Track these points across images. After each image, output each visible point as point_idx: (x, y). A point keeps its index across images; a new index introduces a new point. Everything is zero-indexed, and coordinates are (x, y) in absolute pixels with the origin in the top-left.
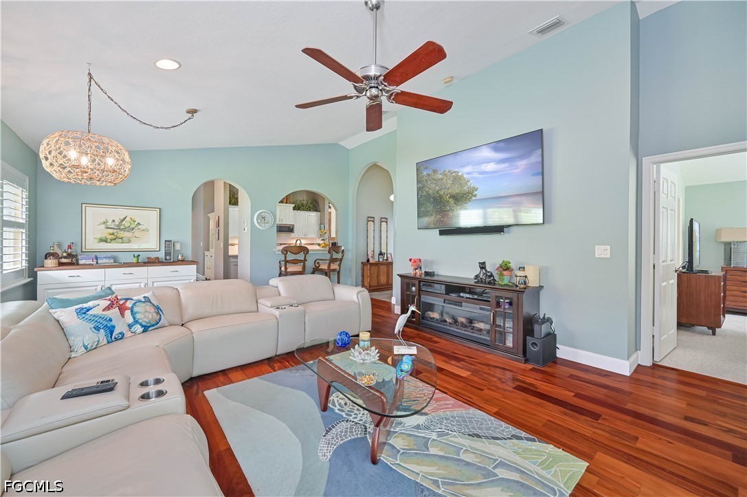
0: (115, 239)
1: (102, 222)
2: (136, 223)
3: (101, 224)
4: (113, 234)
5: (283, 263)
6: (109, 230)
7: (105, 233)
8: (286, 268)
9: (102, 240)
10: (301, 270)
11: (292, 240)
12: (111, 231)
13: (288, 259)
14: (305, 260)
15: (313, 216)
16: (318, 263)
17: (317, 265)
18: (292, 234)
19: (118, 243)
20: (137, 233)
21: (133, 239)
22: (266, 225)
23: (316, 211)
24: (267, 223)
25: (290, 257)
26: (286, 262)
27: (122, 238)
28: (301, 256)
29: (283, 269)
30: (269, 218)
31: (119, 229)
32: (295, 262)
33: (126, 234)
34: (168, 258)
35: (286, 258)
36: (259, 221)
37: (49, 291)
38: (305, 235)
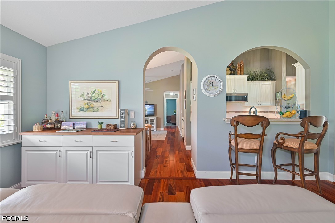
0: (89, 108)
1: (81, 95)
2: (102, 95)
3: (80, 96)
4: (88, 104)
5: (233, 137)
6: (85, 101)
7: (82, 104)
8: (236, 144)
9: (81, 109)
10: (258, 148)
11: (245, 109)
12: (86, 102)
13: (239, 132)
14: (263, 135)
15: (267, 86)
16: (282, 138)
17: (281, 141)
18: (246, 103)
19: (91, 111)
20: (103, 104)
21: (100, 108)
22: (214, 92)
23: (271, 79)
24: (215, 89)
25: (242, 129)
26: (237, 136)
27: (93, 108)
28: (258, 130)
29: (233, 143)
30: (218, 83)
31: (91, 100)
32: (249, 137)
33: (96, 104)
34: (122, 126)
35: (236, 130)
36: (206, 87)
37: (28, 152)
38: (260, 103)
